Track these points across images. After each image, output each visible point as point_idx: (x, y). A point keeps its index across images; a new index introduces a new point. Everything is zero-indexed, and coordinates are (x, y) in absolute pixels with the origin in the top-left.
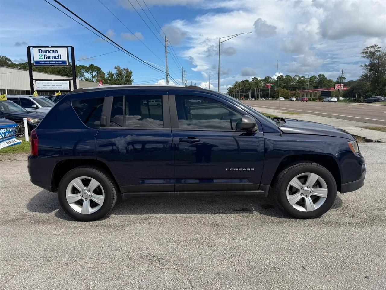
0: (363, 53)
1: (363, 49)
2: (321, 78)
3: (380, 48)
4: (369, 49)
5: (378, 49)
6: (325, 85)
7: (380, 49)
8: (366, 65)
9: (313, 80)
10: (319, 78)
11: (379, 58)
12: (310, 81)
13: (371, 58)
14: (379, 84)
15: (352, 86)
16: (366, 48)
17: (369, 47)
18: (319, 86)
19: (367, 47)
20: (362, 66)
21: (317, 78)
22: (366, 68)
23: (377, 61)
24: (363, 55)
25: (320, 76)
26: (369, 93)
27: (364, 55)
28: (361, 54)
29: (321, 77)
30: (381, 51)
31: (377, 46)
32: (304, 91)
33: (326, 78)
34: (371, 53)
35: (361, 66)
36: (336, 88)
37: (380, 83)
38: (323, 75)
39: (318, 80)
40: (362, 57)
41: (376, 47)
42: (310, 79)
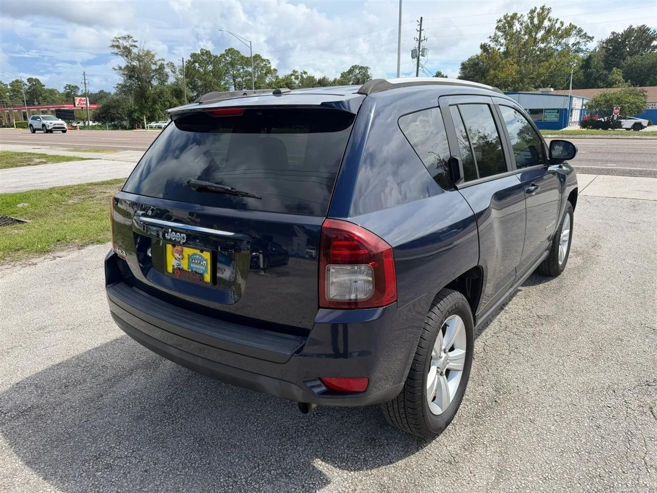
0: (113, 46)
1: (111, 41)
2: (33, 85)
3: (136, 41)
4: (121, 41)
5: (134, 44)
6: (45, 99)
7: (136, 44)
8: (120, 68)
9: (19, 88)
10: (30, 85)
11: (139, 58)
12: (13, 91)
13: (127, 56)
14: (147, 101)
15: (105, 101)
16: (115, 40)
17: (119, 38)
18: (35, 100)
19: (116, 38)
20: (115, 69)
21: (26, 85)
22: (121, 72)
23: (135, 63)
24: (113, 51)
25: (30, 80)
26: (136, 115)
27: (116, 50)
28: (111, 48)
29: (34, 83)
30: (139, 46)
31: (132, 37)
32: (9, 109)
33: (44, 86)
34: (125, 48)
35: (113, 68)
36: (76, 105)
37: (148, 98)
38: (37, 80)
39: (29, 89)
40: (113, 53)
41: (131, 40)
42: (12, 85)
